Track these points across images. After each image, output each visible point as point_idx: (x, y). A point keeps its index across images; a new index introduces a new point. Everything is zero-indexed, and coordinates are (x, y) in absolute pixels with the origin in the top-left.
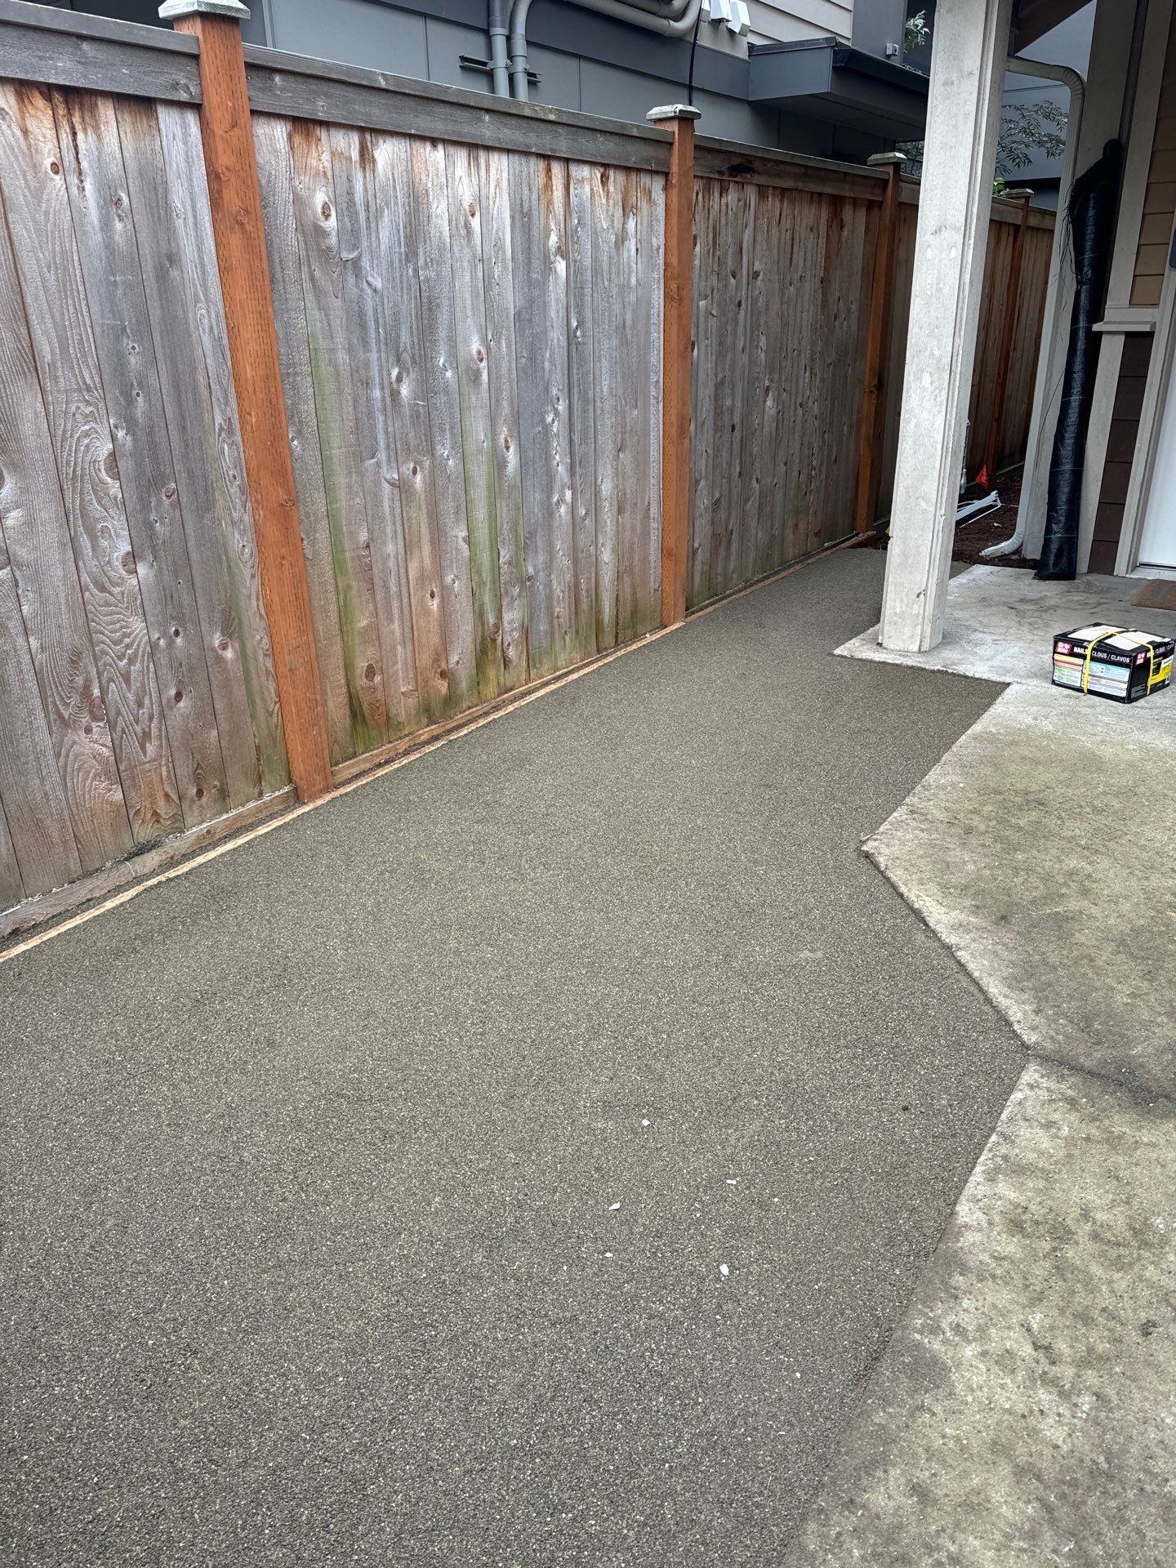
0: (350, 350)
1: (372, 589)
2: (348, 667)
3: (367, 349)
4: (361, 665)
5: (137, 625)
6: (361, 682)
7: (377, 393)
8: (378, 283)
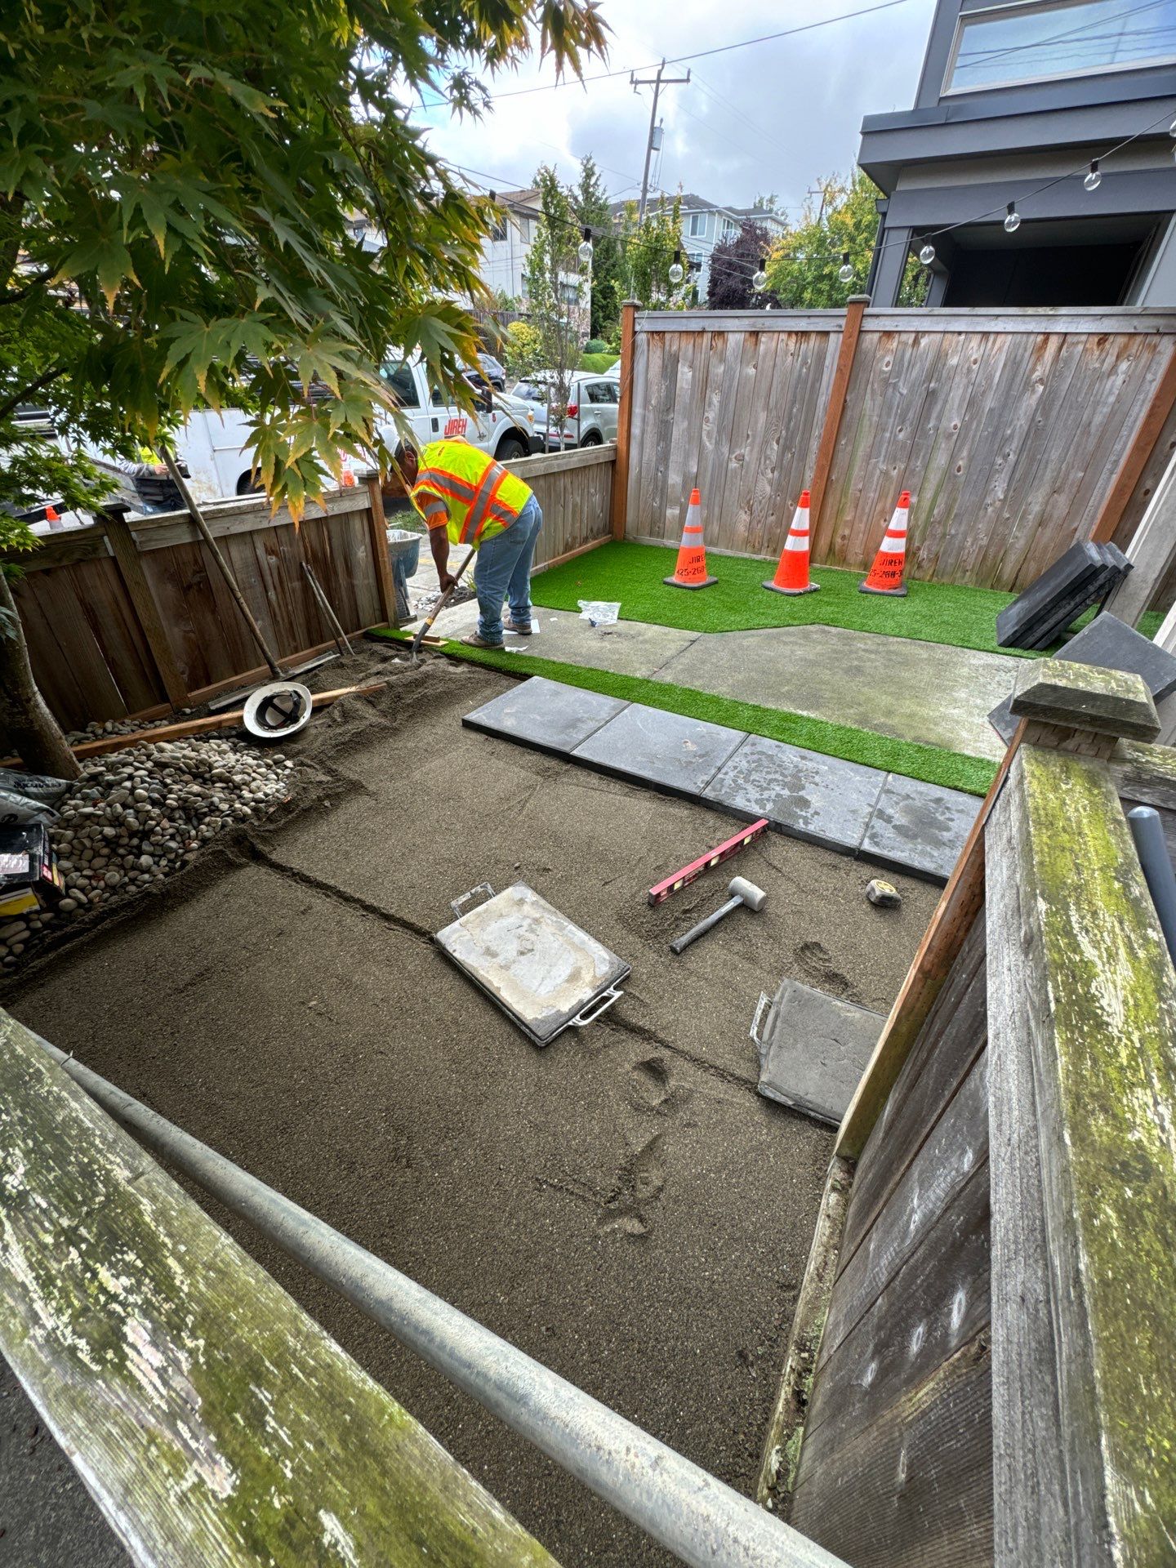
0: (880, 416)
1: (856, 507)
2: (834, 532)
3: (889, 416)
4: (840, 532)
5: (768, 489)
6: (838, 540)
7: (887, 435)
8: (905, 392)
